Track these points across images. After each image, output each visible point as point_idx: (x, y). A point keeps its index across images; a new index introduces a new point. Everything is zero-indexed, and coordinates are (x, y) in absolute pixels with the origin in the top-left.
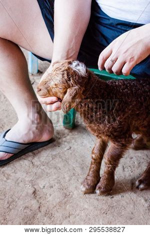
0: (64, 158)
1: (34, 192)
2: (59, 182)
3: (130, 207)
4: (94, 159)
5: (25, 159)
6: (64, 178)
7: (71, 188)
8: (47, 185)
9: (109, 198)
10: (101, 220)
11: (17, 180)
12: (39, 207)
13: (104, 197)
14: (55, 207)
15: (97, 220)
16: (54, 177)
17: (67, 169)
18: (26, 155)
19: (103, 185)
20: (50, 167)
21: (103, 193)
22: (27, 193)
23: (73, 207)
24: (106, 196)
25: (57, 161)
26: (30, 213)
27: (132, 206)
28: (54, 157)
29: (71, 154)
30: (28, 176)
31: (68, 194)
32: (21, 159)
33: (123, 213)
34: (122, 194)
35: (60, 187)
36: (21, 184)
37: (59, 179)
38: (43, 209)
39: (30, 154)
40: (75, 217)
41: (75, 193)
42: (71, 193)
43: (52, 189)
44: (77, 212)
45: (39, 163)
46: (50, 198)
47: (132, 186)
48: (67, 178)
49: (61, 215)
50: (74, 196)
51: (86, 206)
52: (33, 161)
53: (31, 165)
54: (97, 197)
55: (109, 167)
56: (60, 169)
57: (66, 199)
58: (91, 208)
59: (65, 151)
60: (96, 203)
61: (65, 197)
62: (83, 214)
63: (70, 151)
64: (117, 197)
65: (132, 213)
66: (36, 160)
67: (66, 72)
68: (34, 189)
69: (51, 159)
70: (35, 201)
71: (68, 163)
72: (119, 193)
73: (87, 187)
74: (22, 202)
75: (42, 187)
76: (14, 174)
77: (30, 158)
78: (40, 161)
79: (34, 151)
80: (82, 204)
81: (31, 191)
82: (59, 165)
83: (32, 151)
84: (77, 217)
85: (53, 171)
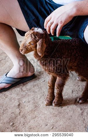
0: (40, 87)
1: (19, 105)
2: (34, 99)
3: (71, 113)
4: (49, 87)
5: (18, 87)
6: (37, 97)
7: (40, 103)
8: (27, 101)
9: (60, 108)
10: (52, 120)
11: (11, 98)
12: (20, 113)
13: (57, 107)
14: (29, 112)
15: (50, 120)
16: (32, 97)
17: (40, 92)
18: (19, 85)
19: (56, 101)
20: (31, 91)
21: (56, 105)
22: (15, 105)
23: (38, 113)
24: (58, 107)
25: (35, 88)
26: (14, 116)
27: (72, 112)
28: (34, 86)
29: (44, 84)
30: (17, 96)
31: (37, 106)
32: (16, 87)
33: (66, 116)
34: (68, 106)
35: (33, 102)
36: (13, 101)
37: (34, 98)
38: (22, 114)
39: (22, 84)
40: (38, 118)
41: (41, 105)
42: (39, 105)
43: (29, 103)
44: (40, 116)
45: (25, 89)
46: (27, 108)
47: (75, 102)
48: (39, 98)
49: (31, 117)
50: (40, 107)
51: (46, 112)
52: (22, 88)
53: (21, 90)
54: (53, 108)
55: (58, 91)
56: (36, 92)
57: (35, 109)
58: (49, 113)
59: (41, 83)
60: (52, 110)
61: (35, 107)
62: (43, 117)
63: (44, 83)
64: (65, 108)
65: (71, 116)
66: (24, 88)
67: (32, 35)
68: (19, 103)
69: (32, 87)
70: (19, 109)
71: (41, 89)
72: (67, 105)
73: (47, 102)
74: (11, 110)
75: (24, 102)
76: (10, 95)
77: (21, 87)
78: (26, 88)
79: (24, 83)
80: (44, 111)
81: (17, 104)
82: (36, 90)
83: (23, 83)
84: (39, 118)
85: (32, 93)
